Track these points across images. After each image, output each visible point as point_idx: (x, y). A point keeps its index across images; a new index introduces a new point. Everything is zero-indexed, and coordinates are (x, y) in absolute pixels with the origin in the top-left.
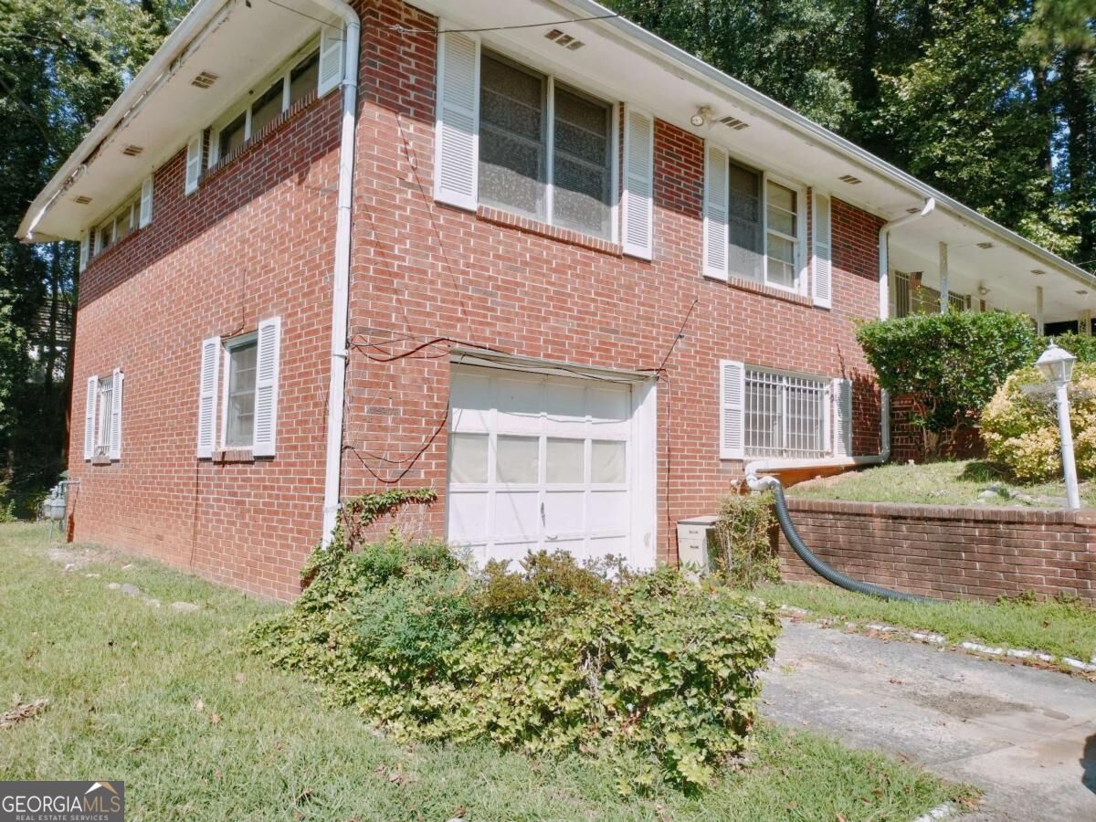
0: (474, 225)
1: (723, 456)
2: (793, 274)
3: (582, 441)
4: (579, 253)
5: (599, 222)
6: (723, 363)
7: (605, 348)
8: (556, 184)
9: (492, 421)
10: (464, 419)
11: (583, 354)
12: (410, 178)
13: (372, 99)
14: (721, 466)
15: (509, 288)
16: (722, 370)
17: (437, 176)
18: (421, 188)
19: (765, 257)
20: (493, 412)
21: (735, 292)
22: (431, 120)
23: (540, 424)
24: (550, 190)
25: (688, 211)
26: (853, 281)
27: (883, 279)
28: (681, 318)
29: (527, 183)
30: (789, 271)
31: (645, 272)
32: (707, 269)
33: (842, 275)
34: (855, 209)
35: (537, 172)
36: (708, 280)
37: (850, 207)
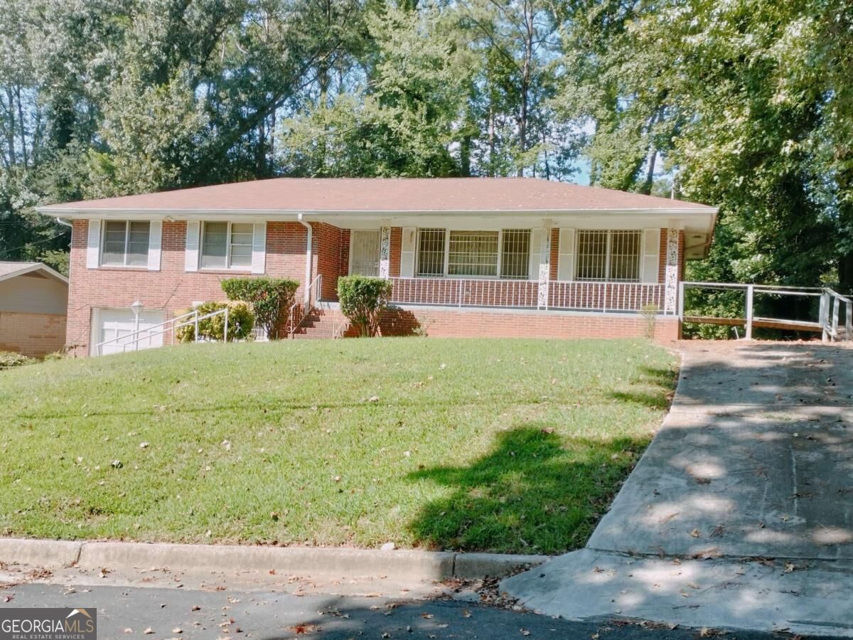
0: (98, 272)
4: (132, 273)
5: (145, 260)
6: (194, 303)
8: (128, 253)
10: (107, 325)
12: (82, 264)
13: (73, 247)
15: (108, 287)
17: (88, 262)
18: (84, 266)
19: (227, 257)
20: (116, 323)
21: (201, 275)
22: (85, 247)
24: (125, 255)
25: (179, 250)
26: (286, 257)
27: (309, 252)
28: (174, 288)
29: (118, 255)
30: (247, 259)
31: (158, 275)
32: (187, 269)
33: (275, 257)
34: (289, 223)
35: (121, 250)
36: (187, 272)
37: (284, 223)
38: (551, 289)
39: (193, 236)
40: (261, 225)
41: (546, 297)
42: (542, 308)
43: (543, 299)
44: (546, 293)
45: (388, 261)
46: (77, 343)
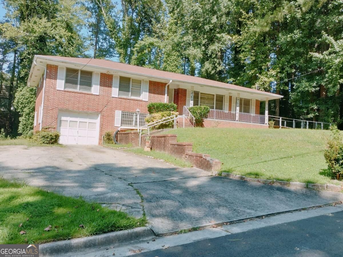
0: (63, 92)
1: (115, 126)
2: (140, 95)
3: (87, 122)
4: (83, 95)
5: (90, 90)
6: (116, 111)
7: (88, 109)
8: (80, 85)
9: (69, 119)
10: (63, 118)
11: (83, 109)
12: (53, 87)
13: (47, 78)
14: (115, 127)
15: (69, 100)
16: (116, 112)
17: (57, 87)
18: (55, 88)
19: (130, 93)
20: (69, 117)
21: (120, 99)
22: (56, 79)
23: (78, 120)
24: (79, 86)
25: (109, 87)
26: (156, 96)
27: (166, 95)
28: (106, 104)
29: (74, 85)
30: (139, 95)
31: (98, 97)
32: (113, 96)
33: (152, 95)
34: (158, 82)
35: (76, 83)
36: (113, 97)
37: (156, 82)
38: (239, 114)
39: (116, 82)
40: (146, 82)
41: (238, 117)
42: (237, 121)
43: (237, 118)
44: (238, 116)
45: (193, 101)
46: (49, 126)
